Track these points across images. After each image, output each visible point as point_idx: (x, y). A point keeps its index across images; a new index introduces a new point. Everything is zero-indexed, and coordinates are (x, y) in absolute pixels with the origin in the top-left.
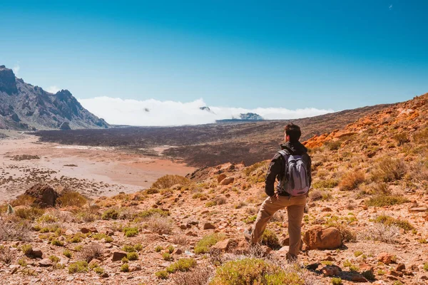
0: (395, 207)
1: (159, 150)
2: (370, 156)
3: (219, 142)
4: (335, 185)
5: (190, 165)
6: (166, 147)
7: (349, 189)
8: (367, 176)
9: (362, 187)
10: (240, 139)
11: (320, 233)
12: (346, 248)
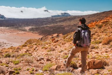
3: (52, 25)
4: (100, 43)
6: (30, 27)
7: (106, 44)
10: (59, 24)
11: (94, 62)
12: (105, 68)
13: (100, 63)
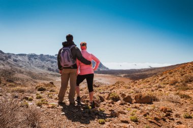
0: (188, 91)
1: (122, 75)
2: (182, 75)
3: (139, 73)
4: (168, 84)
5: (131, 79)
6: (124, 75)
7: (172, 85)
8: (179, 81)
9: (177, 84)
10: (145, 73)
11: (141, 96)
12: (153, 103)
13: (147, 97)
